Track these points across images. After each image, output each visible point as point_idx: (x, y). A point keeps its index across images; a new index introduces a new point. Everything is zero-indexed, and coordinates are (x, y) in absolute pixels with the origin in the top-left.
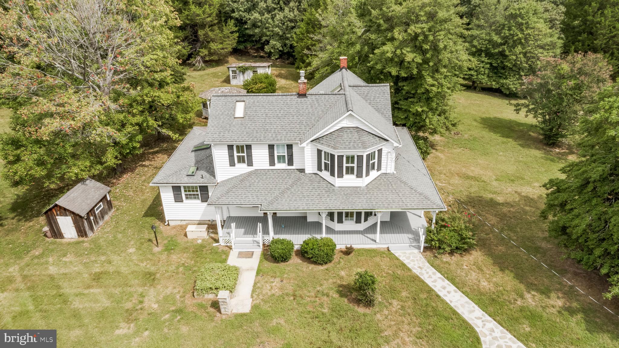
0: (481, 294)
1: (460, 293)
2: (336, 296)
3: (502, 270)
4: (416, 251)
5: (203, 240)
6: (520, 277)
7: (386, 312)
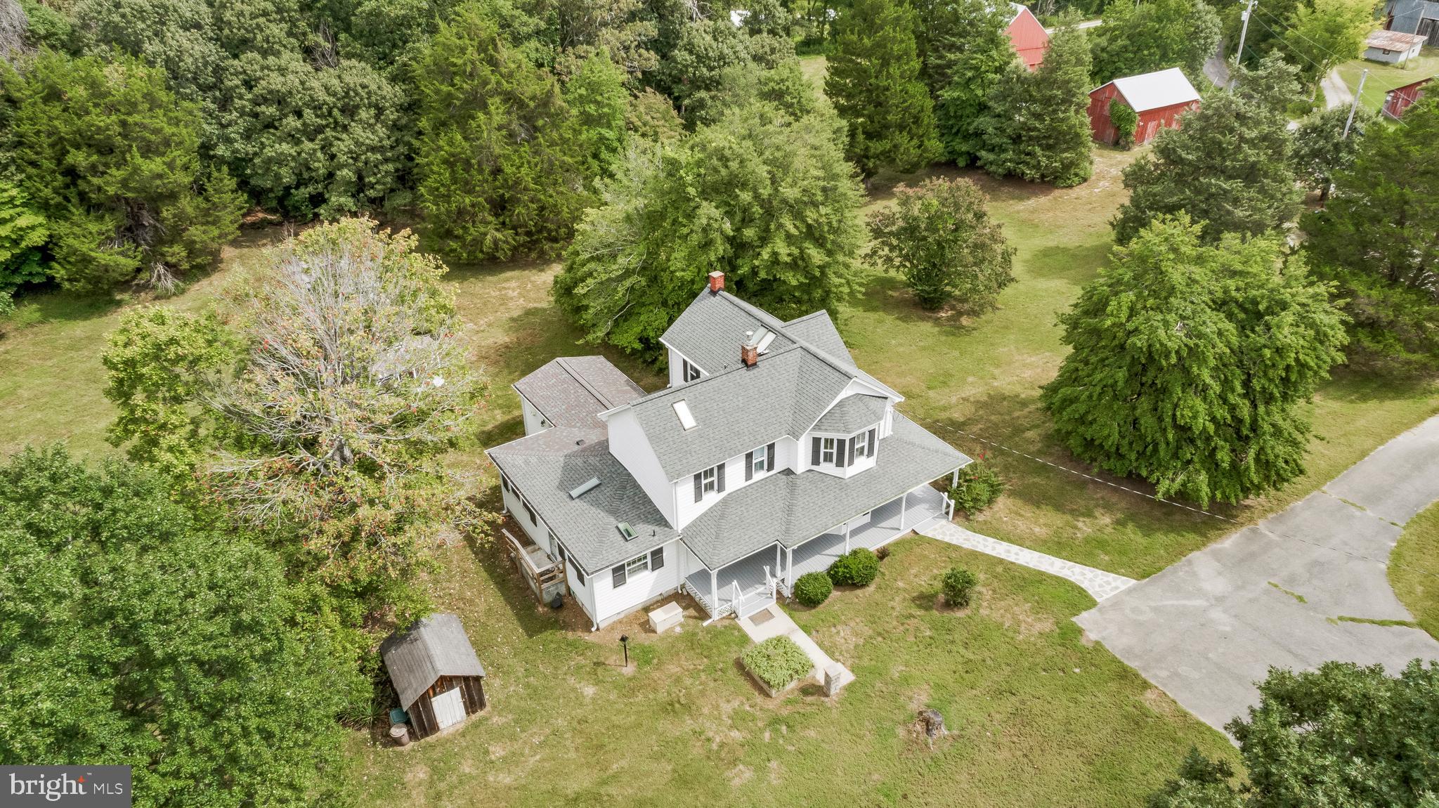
0: (1045, 542)
1: (1027, 551)
2: (920, 612)
3: (1038, 507)
4: (944, 522)
5: (682, 625)
6: (1059, 508)
7: (985, 604)
